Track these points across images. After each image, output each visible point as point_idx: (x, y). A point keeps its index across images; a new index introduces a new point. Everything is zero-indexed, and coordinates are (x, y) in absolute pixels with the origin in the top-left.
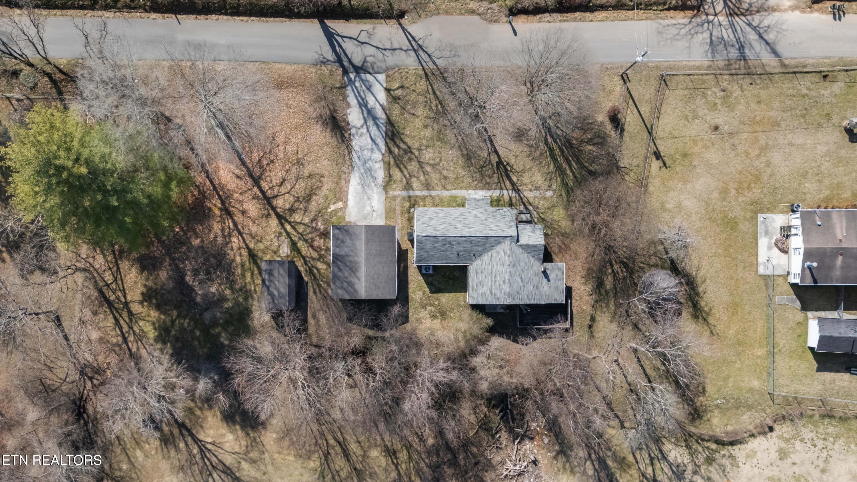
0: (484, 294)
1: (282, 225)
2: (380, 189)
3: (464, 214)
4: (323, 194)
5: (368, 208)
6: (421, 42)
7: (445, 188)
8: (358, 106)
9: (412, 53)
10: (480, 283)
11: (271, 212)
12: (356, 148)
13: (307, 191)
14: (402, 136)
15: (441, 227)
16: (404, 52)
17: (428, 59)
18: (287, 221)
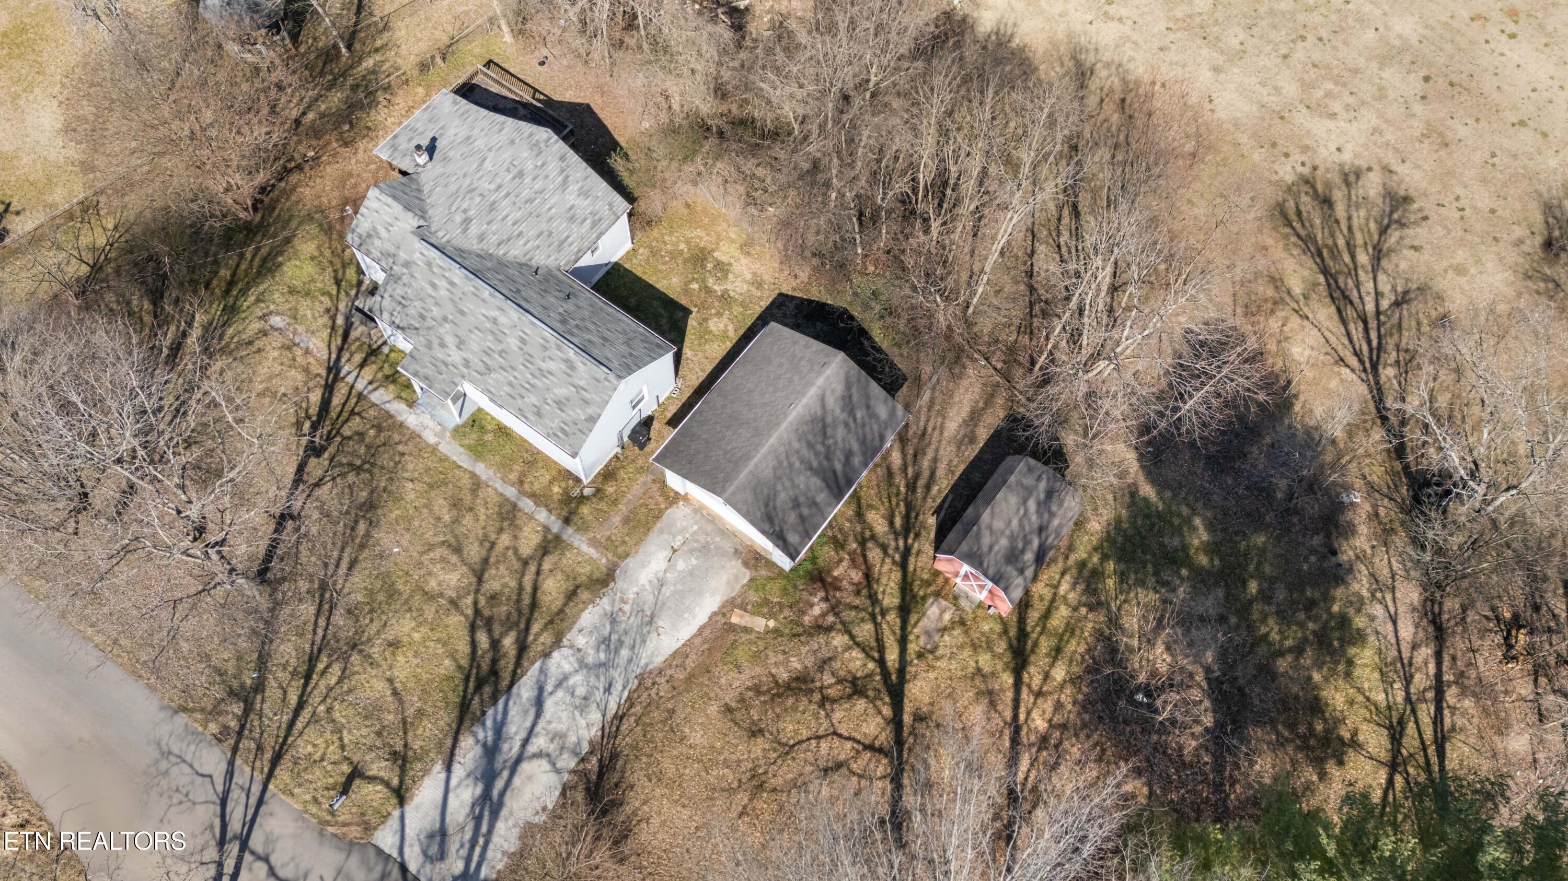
0: (584, 193)
1: (902, 671)
2: (620, 583)
3: (481, 367)
4: (758, 670)
5: (681, 565)
6: (212, 854)
7: (477, 485)
8: (504, 812)
9: (257, 841)
10: (572, 219)
11: (907, 718)
12: (595, 716)
13: (790, 702)
14: (464, 662)
15: (552, 366)
16: (273, 859)
17: (236, 795)
18: (885, 673)
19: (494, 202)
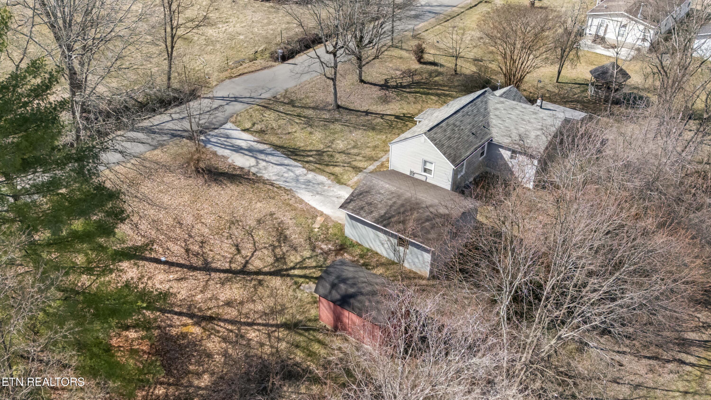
1: (288, 275)
2: (336, 186)
4: (291, 224)
6: (232, 96)
8: (234, 153)
9: (235, 103)
14: (302, 149)
16: (228, 105)
17: (252, 100)
18: (287, 269)
19: (516, 109)
